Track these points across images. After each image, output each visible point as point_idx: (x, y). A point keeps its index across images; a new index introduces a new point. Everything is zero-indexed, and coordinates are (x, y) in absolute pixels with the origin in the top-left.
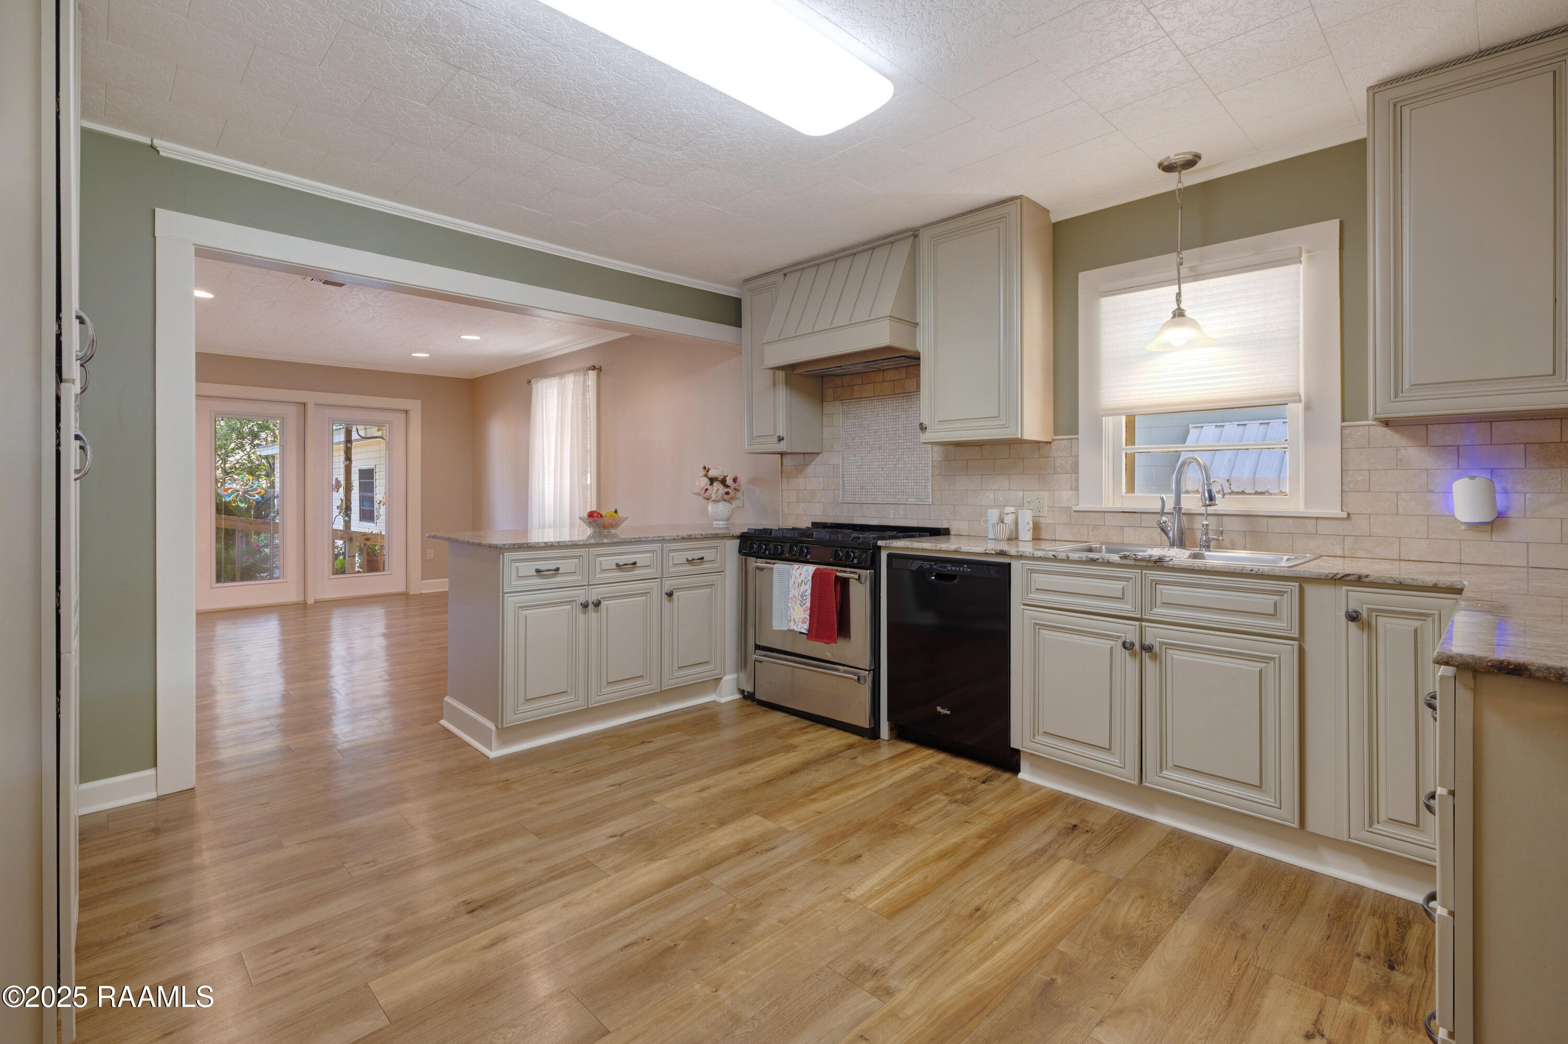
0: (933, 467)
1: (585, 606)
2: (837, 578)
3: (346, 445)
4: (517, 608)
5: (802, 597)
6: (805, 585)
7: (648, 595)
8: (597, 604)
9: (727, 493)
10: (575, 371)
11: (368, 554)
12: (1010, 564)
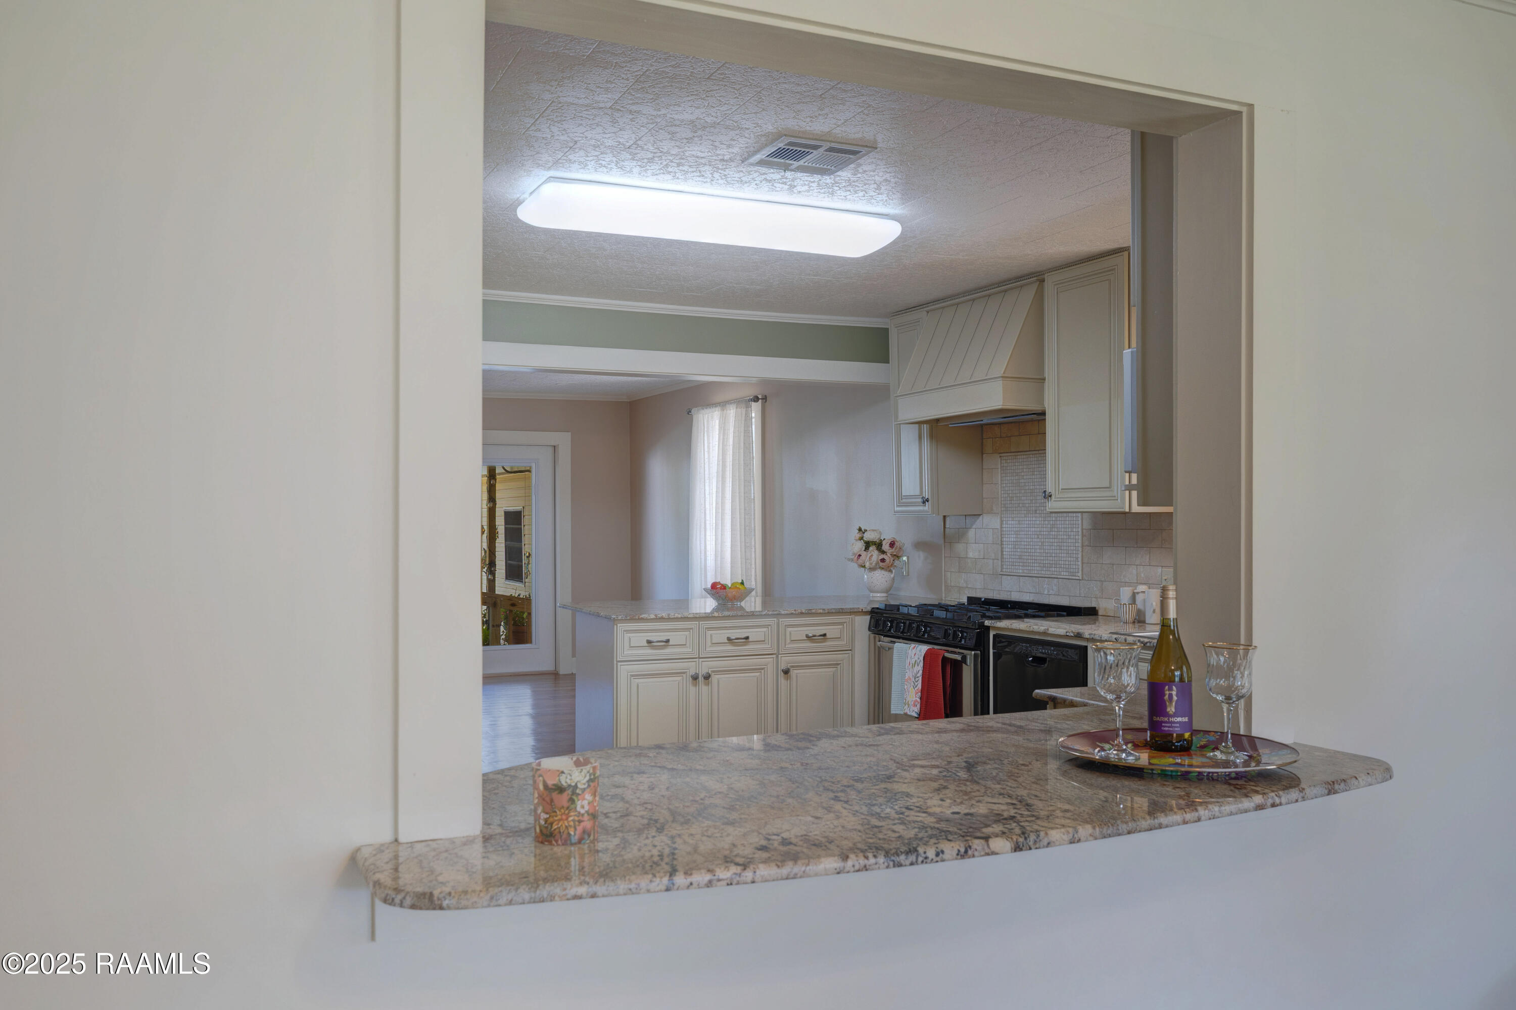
0: (1083, 536)
1: (695, 678)
2: (945, 659)
3: (490, 482)
4: (629, 675)
5: (915, 679)
6: (918, 666)
7: (763, 671)
8: (707, 677)
9: (883, 560)
10: (738, 402)
11: (515, 624)
12: (1086, 647)
